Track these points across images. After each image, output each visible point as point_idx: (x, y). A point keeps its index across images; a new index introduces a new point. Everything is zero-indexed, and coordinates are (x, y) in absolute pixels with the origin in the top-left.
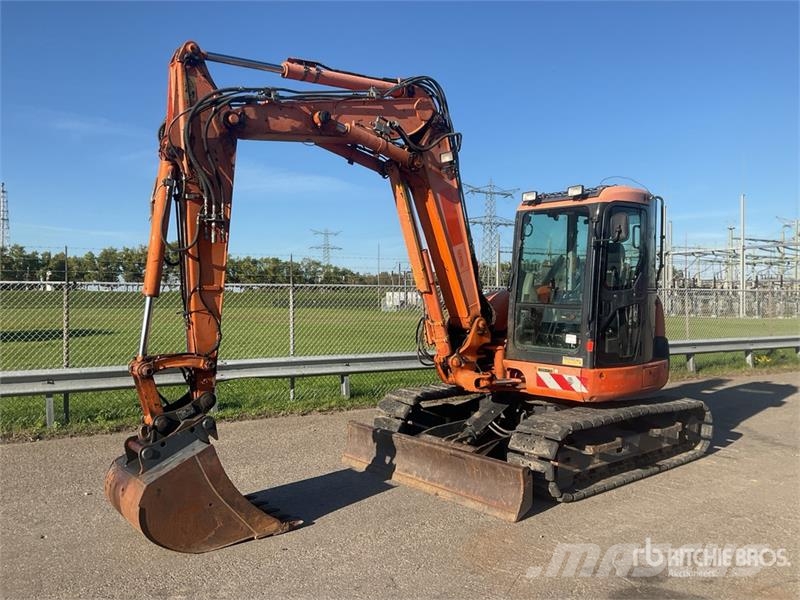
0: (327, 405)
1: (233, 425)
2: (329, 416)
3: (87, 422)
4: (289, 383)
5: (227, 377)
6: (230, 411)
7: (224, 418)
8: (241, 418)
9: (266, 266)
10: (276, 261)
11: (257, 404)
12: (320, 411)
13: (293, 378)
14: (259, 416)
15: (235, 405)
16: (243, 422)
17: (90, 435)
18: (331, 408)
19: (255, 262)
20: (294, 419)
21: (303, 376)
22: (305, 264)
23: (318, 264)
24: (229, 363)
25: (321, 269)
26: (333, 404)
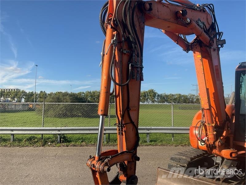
0: (184, 144)
1: (153, 147)
2: (184, 148)
3: (114, 142)
4: (172, 135)
5: (152, 132)
6: (153, 143)
7: (151, 145)
8: (156, 145)
9: (176, 96)
10: (180, 95)
11: (161, 141)
12: (181, 146)
13: (173, 134)
14: (162, 145)
15: (155, 141)
16: (156, 147)
17: (114, 146)
18: (185, 145)
19: (173, 95)
20: (173, 147)
21: (176, 133)
22: (189, 95)
23: (194, 95)
24: (153, 128)
25: (195, 97)
26: (187, 143)
